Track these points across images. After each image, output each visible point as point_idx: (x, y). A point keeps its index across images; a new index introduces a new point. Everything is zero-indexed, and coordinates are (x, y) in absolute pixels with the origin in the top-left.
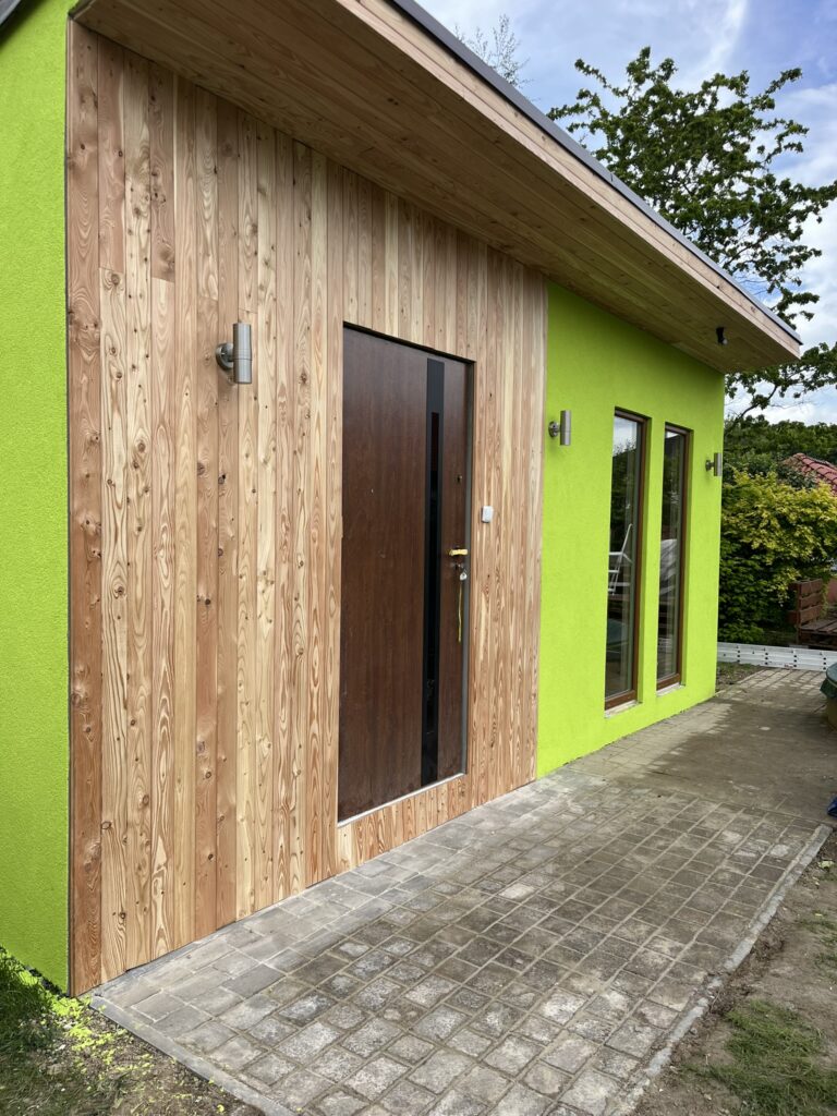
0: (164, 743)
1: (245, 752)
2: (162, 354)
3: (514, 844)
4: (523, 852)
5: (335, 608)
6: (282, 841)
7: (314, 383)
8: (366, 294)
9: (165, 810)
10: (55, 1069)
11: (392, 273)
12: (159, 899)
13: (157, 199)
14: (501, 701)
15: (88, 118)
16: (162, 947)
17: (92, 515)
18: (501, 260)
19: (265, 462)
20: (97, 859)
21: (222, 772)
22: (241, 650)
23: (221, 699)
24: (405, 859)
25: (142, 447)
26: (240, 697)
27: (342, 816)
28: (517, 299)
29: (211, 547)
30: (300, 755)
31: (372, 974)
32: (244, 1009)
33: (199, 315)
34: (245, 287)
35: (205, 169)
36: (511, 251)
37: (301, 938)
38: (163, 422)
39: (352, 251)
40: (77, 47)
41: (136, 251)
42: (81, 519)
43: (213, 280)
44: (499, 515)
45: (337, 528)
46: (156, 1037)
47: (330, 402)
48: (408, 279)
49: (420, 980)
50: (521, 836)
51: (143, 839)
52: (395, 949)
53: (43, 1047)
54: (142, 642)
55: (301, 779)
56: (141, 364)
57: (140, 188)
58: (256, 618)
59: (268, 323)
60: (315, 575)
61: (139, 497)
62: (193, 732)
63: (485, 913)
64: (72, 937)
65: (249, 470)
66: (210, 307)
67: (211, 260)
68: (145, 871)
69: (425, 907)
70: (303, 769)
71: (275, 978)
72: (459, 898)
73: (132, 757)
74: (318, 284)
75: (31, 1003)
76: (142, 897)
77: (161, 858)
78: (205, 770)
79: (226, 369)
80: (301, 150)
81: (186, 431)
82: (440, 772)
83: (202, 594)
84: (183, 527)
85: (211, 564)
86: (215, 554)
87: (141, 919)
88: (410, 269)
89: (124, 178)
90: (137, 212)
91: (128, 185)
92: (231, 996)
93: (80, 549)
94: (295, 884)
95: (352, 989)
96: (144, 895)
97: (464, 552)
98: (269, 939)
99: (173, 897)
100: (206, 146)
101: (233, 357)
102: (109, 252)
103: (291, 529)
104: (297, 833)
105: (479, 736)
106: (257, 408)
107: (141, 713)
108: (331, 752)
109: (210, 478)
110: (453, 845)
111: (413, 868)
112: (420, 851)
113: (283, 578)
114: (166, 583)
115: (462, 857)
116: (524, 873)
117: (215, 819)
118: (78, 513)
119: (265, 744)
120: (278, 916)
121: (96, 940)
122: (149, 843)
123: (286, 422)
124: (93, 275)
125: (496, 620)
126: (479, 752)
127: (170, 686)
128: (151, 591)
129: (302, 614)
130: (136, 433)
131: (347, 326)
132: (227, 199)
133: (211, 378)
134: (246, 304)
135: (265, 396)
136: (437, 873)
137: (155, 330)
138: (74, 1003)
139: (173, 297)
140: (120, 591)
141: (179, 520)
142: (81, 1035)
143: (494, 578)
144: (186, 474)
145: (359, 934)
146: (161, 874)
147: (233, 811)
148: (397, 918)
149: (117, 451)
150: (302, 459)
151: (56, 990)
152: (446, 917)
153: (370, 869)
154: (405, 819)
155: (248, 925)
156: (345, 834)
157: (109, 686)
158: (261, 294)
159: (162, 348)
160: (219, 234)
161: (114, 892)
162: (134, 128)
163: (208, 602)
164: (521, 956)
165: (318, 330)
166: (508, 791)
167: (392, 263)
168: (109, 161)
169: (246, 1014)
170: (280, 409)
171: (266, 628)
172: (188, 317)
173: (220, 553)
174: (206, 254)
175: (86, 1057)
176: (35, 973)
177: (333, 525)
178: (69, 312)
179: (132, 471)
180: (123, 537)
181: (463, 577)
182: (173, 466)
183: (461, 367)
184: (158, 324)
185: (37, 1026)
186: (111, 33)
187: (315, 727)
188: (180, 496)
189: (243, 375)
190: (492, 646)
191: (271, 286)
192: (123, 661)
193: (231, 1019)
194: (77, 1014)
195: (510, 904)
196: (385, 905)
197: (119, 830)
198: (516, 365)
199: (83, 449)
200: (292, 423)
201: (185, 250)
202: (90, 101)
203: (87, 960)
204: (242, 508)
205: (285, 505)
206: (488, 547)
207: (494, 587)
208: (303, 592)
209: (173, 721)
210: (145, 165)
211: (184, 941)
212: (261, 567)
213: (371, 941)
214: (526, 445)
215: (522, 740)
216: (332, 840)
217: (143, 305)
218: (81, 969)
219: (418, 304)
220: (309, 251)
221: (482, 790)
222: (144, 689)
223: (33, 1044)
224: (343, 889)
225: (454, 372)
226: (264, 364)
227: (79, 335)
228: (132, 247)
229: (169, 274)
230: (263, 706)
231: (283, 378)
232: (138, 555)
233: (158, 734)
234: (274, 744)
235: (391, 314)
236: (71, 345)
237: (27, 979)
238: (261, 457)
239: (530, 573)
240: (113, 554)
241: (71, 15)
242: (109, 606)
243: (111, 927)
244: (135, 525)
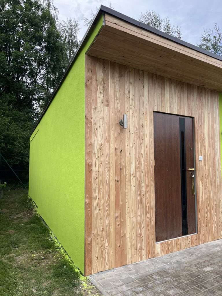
0: (107, 215)
1: (128, 220)
2: (106, 123)
3: (211, 256)
4: (213, 258)
5: (153, 184)
6: (139, 245)
7: (145, 127)
8: (159, 103)
9: (108, 232)
10: (78, 292)
11: (167, 97)
12: (106, 255)
13: (105, 89)
14: (209, 213)
15: (90, 74)
16: (107, 268)
17: (90, 161)
18: (202, 89)
19: (132, 147)
20: (91, 242)
21: (122, 224)
22: (127, 194)
23: (122, 206)
24: (176, 256)
25: (102, 145)
26: (127, 206)
27: (157, 241)
28: (208, 99)
29: (118, 168)
30: (144, 222)
31: (159, 284)
32: (124, 287)
33: (115, 114)
34: (127, 106)
35: (117, 81)
36: (205, 87)
37: (142, 272)
38: (106, 139)
39: (155, 93)
40: (87, 60)
41: (100, 101)
42: (88, 162)
43: (119, 105)
44: (205, 159)
45: (153, 163)
46: (101, 289)
47: (150, 131)
48: (172, 98)
49: (172, 288)
50: (214, 254)
51: (102, 239)
52: (167, 279)
53: (76, 287)
54: (102, 190)
55: (144, 229)
56: (101, 126)
57: (101, 87)
58: (131, 186)
59: (133, 114)
60: (147, 175)
61: (101, 156)
62: (115, 213)
63: (196, 274)
64: (85, 261)
65: (128, 149)
66: (118, 111)
67: (118, 101)
68: (103, 247)
69: (179, 269)
70: (145, 226)
71: (133, 281)
72: (189, 268)
73: (99, 218)
74: (146, 102)
75: (76, 276)
76: (102, 254)
77: (107, 244)
78: (118, 223)
79: (122, 125)
80: (141, 72)
81: (112, 140)
82: (189, 232)
83: (116, 179)
84: (112, 163)
85: (118, 172)
86: (119, 169)
87: (102, 259)
88: (173, 95)
89: (98, 86)
90: (101, 93)
91: (99, 87)
92: (121, 283)
93: (87, 168)
94: (143, 258)
95: (153, 287)
96: (102, 253)
97: (193, 169)
98: (134, 271)
99: (110, 256)
100: (117, 75)
101: (123, 123)
102: (94, 102)
103: (140, 163)
104: (143, 243)
105: (202, 223)
106: (130, 134)
107: (101, 208)
108: (153, 222)
109: (118, 153)
110: (191, 254)
111: (178, 258)
112: (181, 254)
113: (138, 176)
114: (107, 176)
115: (194, 257)
116: (212, 264)
117: (121, 237)
118: (87, 160)
119: (134, 218)
120: (138, 265)
121: (91, 263)
122: (104, 240)
123: (138, 137)
124: (91, 108)
125: (206, 189)
126: (201, 227)
127: (109, 201)
128: (104, 178)
129: (143, 185)
130: (100, 142)
131: (154, 112)
132: (122, 86)
133: (118, 128)
134: (127, 110)
135: (132, 131)
136: (185, 261)
137: (105, 118)
138: (85, 278)
139: (109, 110)
140: (97, 178)
141: (111, 161)
142: (85, 286)
143: (204, 177)
144: (112, 150)
145: (158, 273)
146: (107, 249)
147: (125, 235)
148: (170, 271)
149: (96, 146)
150: (142, 146)
151: (82, 274)
152: (184, 273)
153: (165, 257)
154: (177, 245)
155: (129, 266)
156: (158, 246)
157: (94, 201)
158: (131, 107)
159: (106, 122)
160: (120, 94)
161: (95, 251)
162: (100, 74)
163: (118, 181)
164: (204, 287)
165: (146, 113)
166: (213, 240)
167: (167, 95)
168: (94, 83)
169: (124, 288)
170: (136, 134)
171: (134, 188)
172: (113, 114)
173: (121, 169)
174: (117, 99)
175: (85, 291)
176: (78, 269)
177: (151, 162)
178: (85, 116)
179: (99, 150)
180: (97, 165)
181: (193, 176)
182: (109, 149)
183: (191, 119)
184: (105, 117)
185: (76, 282)
186: (94, 55)
187: (148, 215)
188: (111, 156)
189: (125, 127)
190: (205, 197)
191: (134, 105)
192: (97, 195)
193: (120, 289)
194: (85, 280)
195: (205, 272)
196: (167, 267)
197: (96, 236)
198: (208, 117)
199: (89, 146)
200: (140, 137)
201: (112, 99)
202: (90, 71)
203: (88, 267)
204: (126, 158)
205: (138, 157)
206: (202, 168)
207: (204, 179)
208: (143, 179)
209: (109, 210)
210: (102, 82)
211: (113, 267)
212: (132, 173)
213: (161, 276)
214: (213, 138)
215: (217, 225)
216: (154, 247)
217: (102, 113)
218: (87, 269)
219: (175, 104)
220: (143, 95)
221: (203, 239)
222: (102, 202)
223: (75, 286)
224: (157, 261)
225: (188, 121)
226: (131, 123)
227: (88, 121)
228: (99, 100)
229: (108, 105)
230: (133, 208)
231: (137, 126)
232: (101, 170)
233: (106, 213)
234: (136, 219)
235: (167, 107)
236: (86, 123)
237: (76, 270)
238: (131, 146)
239: (217, 175)
240: (95, 169)
241: (86, 53)
242: (94, 181)
243: (94, 260)
244: (100, 163)
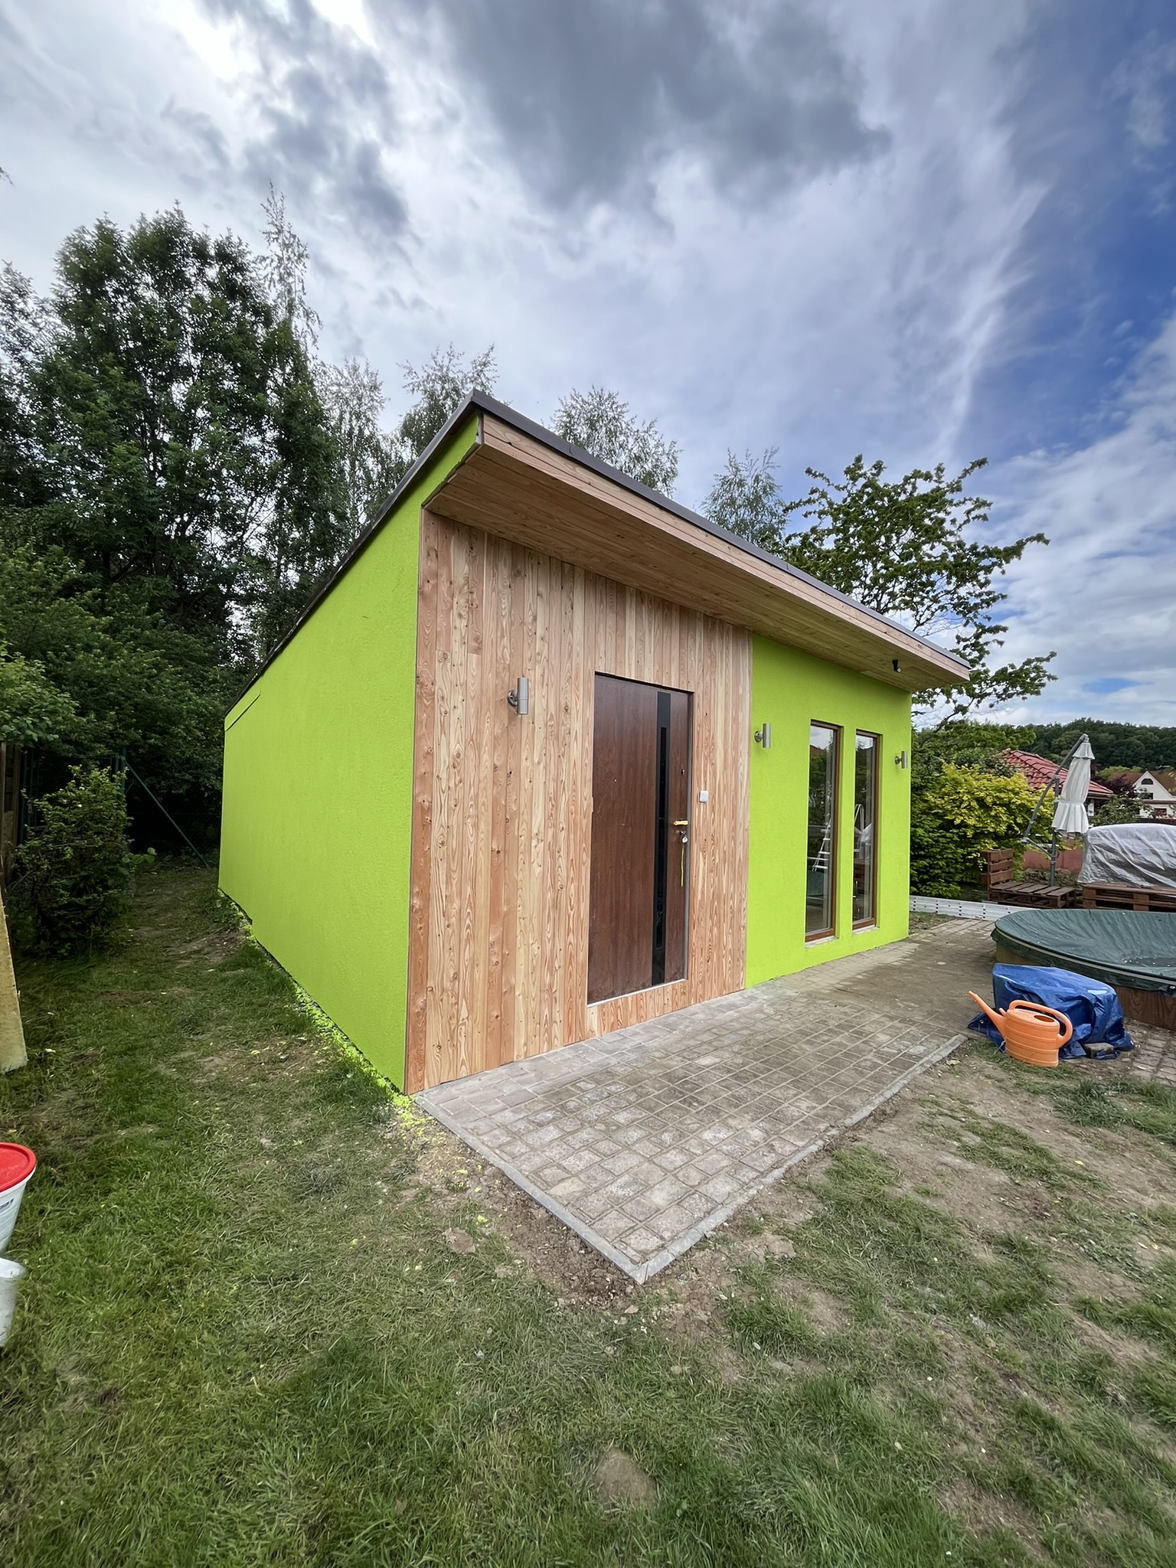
0: (468, 940)
1: (522, 951)
2: (473, 698)
3: (715, 1030)
4: (720, 1036)
5: (587, 859)
6: (546, 1012)
7: (574, 712)
8: (611, 653)
9: (468, 983)
10: (389, 1136)
11: (630, 638)
12: (462, 1040)
13: (473, 608)
14: (715, 930)
15: (432, 565)
16: (464, 1071)
17: (426, 797)
18: (714, 624)
19: (539, 763)
20: (424, 1009)
21: (506, 962)
22: (520, 883)
23: (507, 914)
24: (635, 1034)
25: (458, 756)
26: (519, 914)
27: (591, 1000)
28: (727, 648)
29: (501, 817)
30: (561, 955)
31: (593, 1102)
32: (507, 1113)
33: (497, 674)
34: (527, 654)
35: (503, 586)
36: (721, 617)
37: (552, 1075)
38: (472, 740)
39: (602, 626)
40: (426, 525)
41: (458, 638)
42: (420, 800)
43: (507, 652)
44: (714, 797)
45: (588, 806)
46: (450, 1123)
47: (585, 726)
48: (643, 642)
49: (624, 1109)
50: (721, 1026)
51: (453, 1000)
52: (613, 1088)
53: (384, 1122)
54: (455, 876)
55: (561, 972)
56: (459, 705)
57: (462, 601)
58: (531, 863)
59: (543, 676)
60: (572, 836)
61: (456, 785)
62: (488, 934)
63: (681, 1073)
64: (407, 1056)
65: (527, 769)
66: (504, 668)
67: (506, 640)
68: (454, 1021)
69: (640, 1065)
70: (562, 964)
71: (531, 1098)
72: (665, 1062)
73: (447, 947)
74: (578, 648)
75: (381, 1096)
76: (452, 1037)
77: (464, 1013)
78: (494, 960)
79: (513, 705)
80: (567, 567)
81: (486, 745)
82: (667, 977)
83: (495, 847)
84: (483, 804)
85: (500, 829)
86: (503, 822)
87: (450, 1051)
88: (644, 635)
89: (453, 596)
90: (460, 615)
91: (455, 600)
92: (501, 1105)
93: (419, 817)
94: (556, 1042)
95: (578, 1109)
96: (452, 1036)
97: (685, 823)
98: (533, 1074)
99: (473, 1038)
100: (504, 571)
101: (517, 699)
102: (442, 640)
103: (556, 807)
104: (557, 1008)
105: (698, 951)
106: (534, 728)
107: (453, 920)
108: (583, 955)
109: (502, 779)
110: (671, 1028)
111: (638, 1040)
112: (647, 1030)
113: (550, 838)
114: (471, 839)
115: (676, 1035)
116: (716, 1049)
117: (500, 993)
118: (418, 795)
119: (535, 947)
120: (541, 1062)
121: (422, 1061)
122: (457, 1003)
123: (553, 737)
124: (432, 655)
125: (711, 871)
126: (697, 964)
127: (473, 905)
128: (462, 844)
129: (562, 862)
130: (455, 747)
131: (597, 673)
132: (516, 602)
133: (504, 711)
134: (529, 665)
135: (540, 721)
136: (656, 1044)
137: (469, 684)
138: (406, 1099)
139: (481, 664)
140: (442, 844)
141: (481, 799)
142: (407, 1118)
143: (710, 842)
144: (486, 771)
145: (591, 1077)
146: (464, 1024)
147: (512, 988)
148: (620, 1070)
149: (443, 758)
150: (564, 760)
151: (397, 1090)
152: (652, 1072)
153: (609, 1037)
154: (639, 1008)
155: (520, 1065)
156: (592, 1011)
157: (434, 902)
158: (538, 658)
159: (473, 695)
160: (512, 624)
161: (435, 1030)
162: (460, 565)
163: (498, 852)
164: (697, 1101)
165: (577, 677)
166: (721, 995)
167: (631, 631)
168: (444, 587)
169: (508, 1116)
170: (549, 729)
171: (538, 870)
172: (490, 676)
173: (507, 821)
174: (503, 636)
175: (408, 1130)
176: (387, 1079)
177: (585, 804)
178: (417, 677)
179: (451, 769)
180: (445, 810)
181: (685, 840)
182: (478, 767)
183: (686, 695)
184: (471, 681)
185: (383, 1110)
186: (446, 514)
187: (571, 938)
188: (482, 785)
189: (523, 710)
190: (708, 890)
191: (545, 653)
192: (443, 887)
193: (498, 1118)
194: (407, 1106)
195: (700, 1068)
196: (613, 1061)
197: (438, 993)
198: (726, 693)
199: (423, 756)
200: (558, 737)
201: (489, 633)
202: (433, 554)
203: (415, 1073)
204: (522, 792)
205: (551, 790)
206: (705, 819)
207: (710, 848)
208: (563, 847)
209: (474, 926)
210: (466, 588)
211: (479, 1069)
212: (535, 831)
213: (598, 1082)
214: (735, 748)
215: (733, 959)
216: (583, 1015)
217: (462, 670)
218: (412, 1078)
219: (650, 657)
220: (571, 629)
221: (700, 992)
222: (456, 905)
223: (378, 1120)
224: (588, 1049)
225: (677, 702)
226: (538, 701)
227: (424, 692)
228: (456, 636)
229: (478, 650)
230: (535, 921)
231: (552, 709)
232: (454, 821)
233: (464, 934)
234: (542, 946)
235: (630, 664)
236: (418, 697)
237: (382, 1082)
238: (536, 760)
239: (740, 838)
240: (438, 820)
241: (423, 506)
242: (436, 853)
243: (431, 1052)
244: (453, 803)
